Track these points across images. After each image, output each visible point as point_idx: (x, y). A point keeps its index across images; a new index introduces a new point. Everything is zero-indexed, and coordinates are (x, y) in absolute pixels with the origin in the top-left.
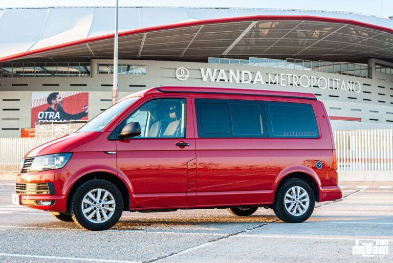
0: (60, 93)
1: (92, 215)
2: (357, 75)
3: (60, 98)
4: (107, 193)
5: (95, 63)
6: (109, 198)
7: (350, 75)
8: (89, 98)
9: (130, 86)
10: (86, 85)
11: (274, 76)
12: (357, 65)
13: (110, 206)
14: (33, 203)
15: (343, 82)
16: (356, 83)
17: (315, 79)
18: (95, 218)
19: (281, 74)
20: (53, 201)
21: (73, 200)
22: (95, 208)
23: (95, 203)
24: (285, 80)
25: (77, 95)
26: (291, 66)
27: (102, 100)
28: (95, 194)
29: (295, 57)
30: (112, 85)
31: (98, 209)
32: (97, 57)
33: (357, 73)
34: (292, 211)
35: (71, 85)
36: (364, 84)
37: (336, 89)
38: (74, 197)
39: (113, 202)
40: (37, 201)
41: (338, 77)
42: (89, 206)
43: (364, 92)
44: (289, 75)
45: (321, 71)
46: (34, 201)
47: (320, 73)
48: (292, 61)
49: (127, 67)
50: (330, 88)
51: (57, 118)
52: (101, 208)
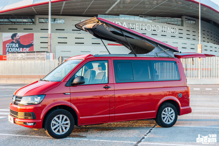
0: (19, 33)
1: (57, 130)
2: (176, 24)
3: (18, 36)
4: (65, 117)
5: (37, 17)
6: (66, 120)
7: (172, 24)
8: (34, 36)
9: (56, 30)
10: (32, 29)
11: (132, 25)
12: (176, 19)
13: (67, 124)
14: (22, 123)
15: (169, 28)
16: (175, 29)
17: (154, 26)
18: (59, 131)
19: (137, 24)
20: (34, 123)
21: (46, 122)
22: (59, 126)
23: (59, 123)
24: (138, 27)
25: (28, 34)
26: (142, 19)
27: (41, 37)
28: (59, 118)
29: (144, 15)
30: (48, 29)
31: (60, 126)
32: (38, 14)
33: (176, 23)
34: (166, 121)
35: (24, 29)
36: (179, 29)
37: (165, 31)
38: (47, 121)
39: (68, 122)
40: (25, 123)
41: (166, 25)
42: (55, 125)
43: (179, 33)
44: (141, 24)
45: (157, 22)
46: (23, 122)
47: (157, 23)
48: (142, 17)
49: (54, 19)
50: (162, 31)
51: (17, 47)
52: (62, 126)
